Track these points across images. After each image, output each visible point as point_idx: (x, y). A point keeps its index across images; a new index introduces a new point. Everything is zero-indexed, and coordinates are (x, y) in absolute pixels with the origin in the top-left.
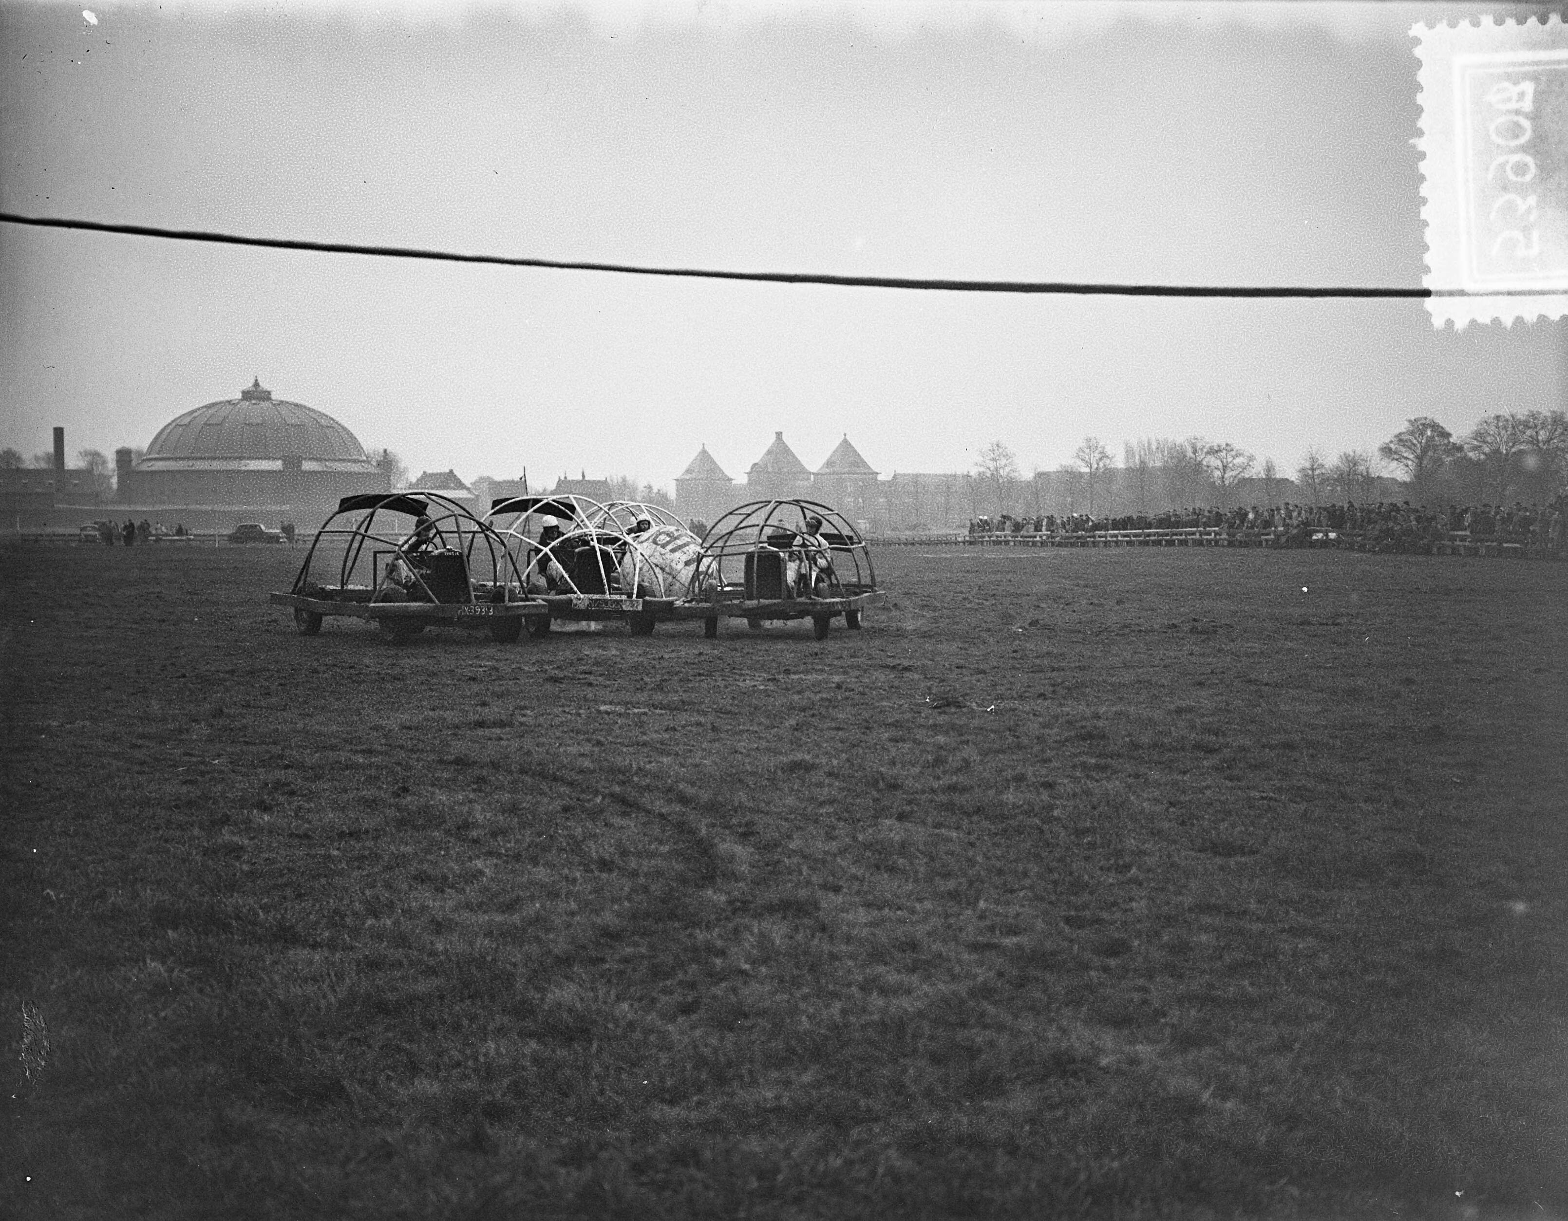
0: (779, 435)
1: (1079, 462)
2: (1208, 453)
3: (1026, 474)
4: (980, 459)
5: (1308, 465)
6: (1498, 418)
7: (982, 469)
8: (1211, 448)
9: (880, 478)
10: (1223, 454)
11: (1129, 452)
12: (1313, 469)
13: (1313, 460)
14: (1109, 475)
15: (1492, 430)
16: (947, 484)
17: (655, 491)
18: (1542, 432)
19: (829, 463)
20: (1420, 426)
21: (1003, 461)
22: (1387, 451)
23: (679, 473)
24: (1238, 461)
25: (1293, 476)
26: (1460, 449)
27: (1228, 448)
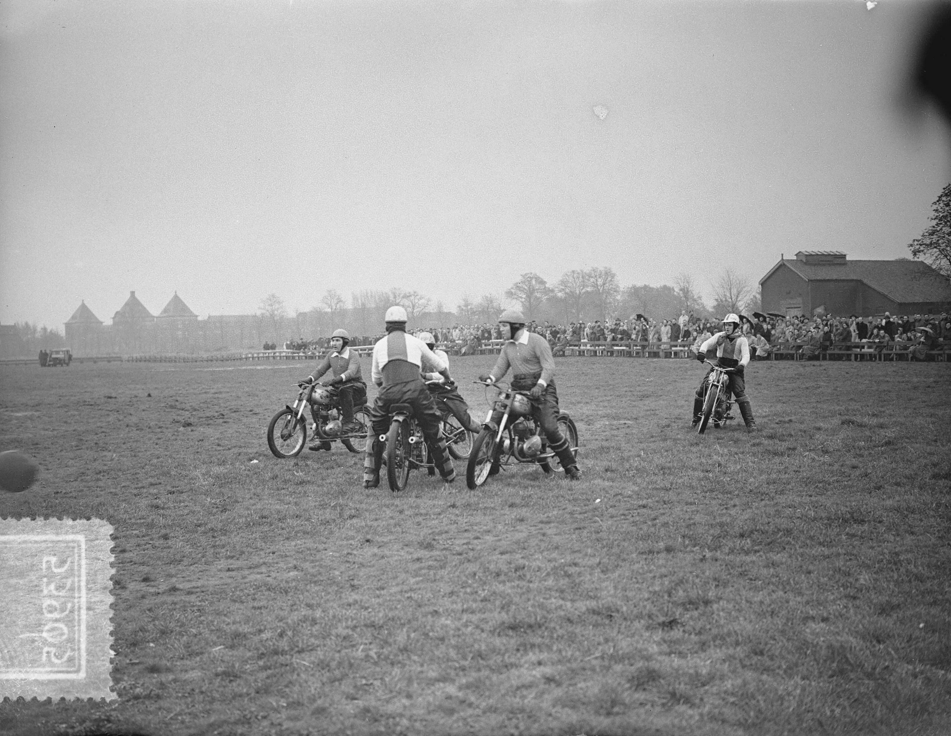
0: (133, 293)
1: (325, 305)
2: (403, 297)
3: (291, 314)
4: (262, 305)
5: (462, 303)
6: (573, 272)
7: (264, 311)
8: (405, 294)
9: (200, 318)
10: (412, 298)
11: (355, 298)
12: (466, 306)
13: (465, 300)
14: (343, 313)
15: (571, 279)
16: (241, 320)
17: (49, 330)
18: (599, 280)
19: (165, 311)
20: (528, 279)
21: (277, 306)
22: (510, 294)
23: (67, 319)
24: (422, 301)
25: (454, 310)
26: (552, 291)
27: (415, 294)
